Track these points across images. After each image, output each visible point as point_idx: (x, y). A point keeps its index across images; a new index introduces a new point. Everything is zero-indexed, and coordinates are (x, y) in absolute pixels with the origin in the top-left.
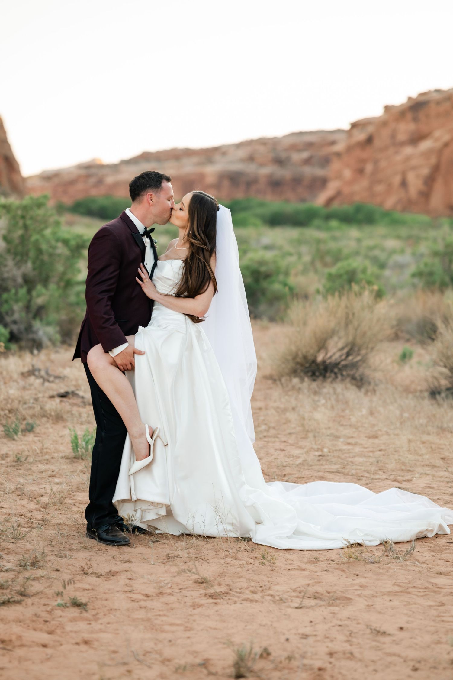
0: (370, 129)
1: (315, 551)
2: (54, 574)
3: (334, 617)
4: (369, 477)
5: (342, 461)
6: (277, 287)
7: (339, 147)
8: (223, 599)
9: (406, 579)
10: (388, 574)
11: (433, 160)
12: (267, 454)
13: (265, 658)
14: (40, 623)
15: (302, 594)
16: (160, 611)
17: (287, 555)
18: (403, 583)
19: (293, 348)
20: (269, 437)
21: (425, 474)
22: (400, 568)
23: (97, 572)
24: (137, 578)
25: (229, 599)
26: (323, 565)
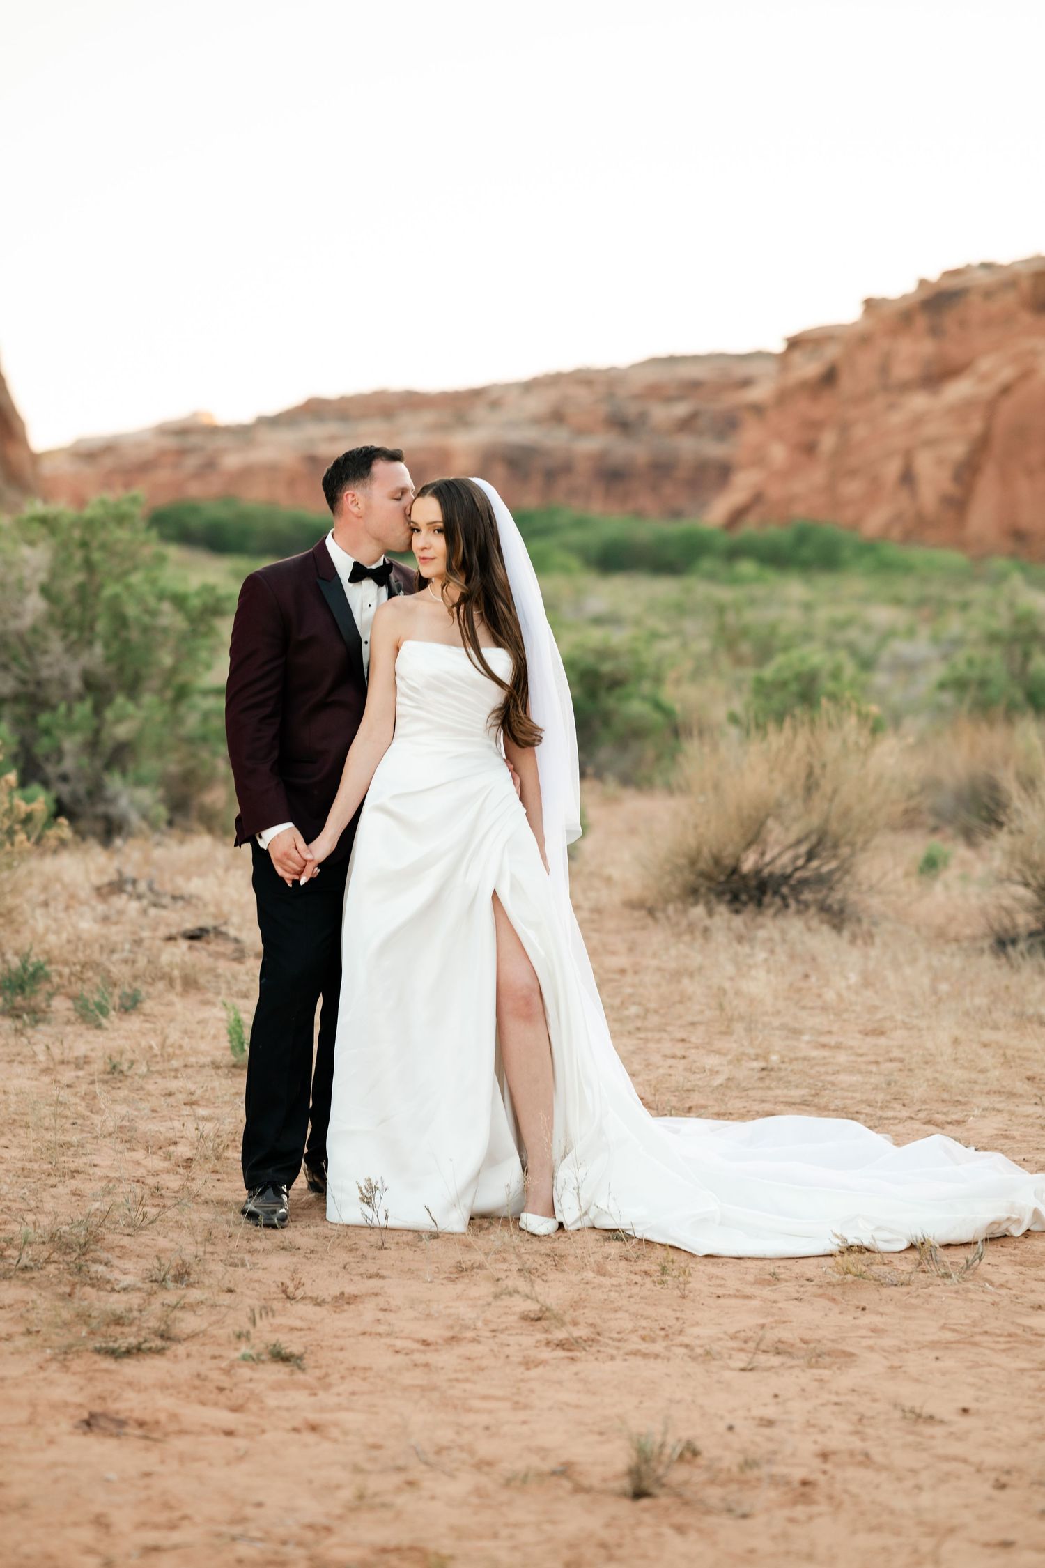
0: (832, 352)
1: (768, 1261)
2: (226, 1299)
3: (822, 1388)
4: (872, 1115)
5: (811, 1081)
6: (636, 708)
7: (760, 393)
8: (585, 1350)
9: (967, 1317)
10: (927, 1306)
11: (976, 425)
12: (648, 1065)
13: (689, 1462)
14: (211, 1392)
15: (752, 1345)
16: (455, 1371)
17: (711, 1268)
18: (962, 1325)
19: (692, 841)
20: (647, 1030)
21: (994, 1109)
22: (954, 1295)
23: (314, 1295)
24: (400, 1308)
25: (599, 1351)
26: (790, 1288)
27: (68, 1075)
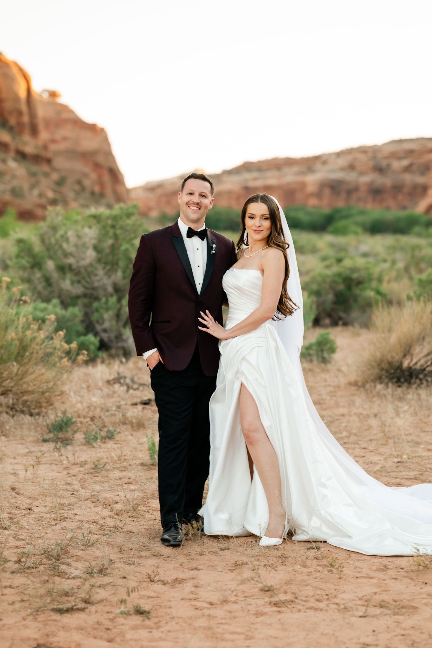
2: (121, 582)
3: (397, 626)
5: (420, 468)
6: (369, 294)
8: (287, 607)
14: (101, 631)
16: (222, 619)
20: (349, 443)
23: (163, 579)
24: (203, 586)
25: (293, 607)
26: (392, 573)
27: (76, 470)
